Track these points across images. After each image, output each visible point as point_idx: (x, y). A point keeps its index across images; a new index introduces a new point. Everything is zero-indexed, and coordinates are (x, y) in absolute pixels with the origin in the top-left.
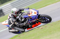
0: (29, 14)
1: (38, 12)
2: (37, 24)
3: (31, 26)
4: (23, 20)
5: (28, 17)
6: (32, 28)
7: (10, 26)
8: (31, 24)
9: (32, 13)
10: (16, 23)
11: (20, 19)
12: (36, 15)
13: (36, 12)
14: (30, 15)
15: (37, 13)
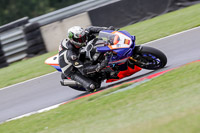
0: (112, 44)
1: (133, 41)
2: (130, 70)
3: (116, 74)
4: (95, 57)
5: (109, 51)
6: (118, 78)
7: (64, 70)
8: (114, 69)
10: (76, 63)
11: (88, 55)
12: (128, 46)
13: (130, 39)
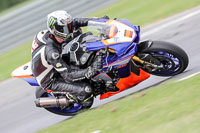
2: (134, 76)
3: (113, 84)
9: (116, 32)
10: (59, 65)
13: (132, 30)
14: (110, 41)
15: (134, 35)
